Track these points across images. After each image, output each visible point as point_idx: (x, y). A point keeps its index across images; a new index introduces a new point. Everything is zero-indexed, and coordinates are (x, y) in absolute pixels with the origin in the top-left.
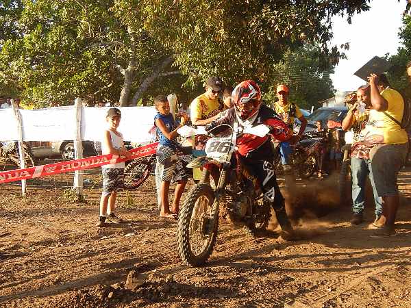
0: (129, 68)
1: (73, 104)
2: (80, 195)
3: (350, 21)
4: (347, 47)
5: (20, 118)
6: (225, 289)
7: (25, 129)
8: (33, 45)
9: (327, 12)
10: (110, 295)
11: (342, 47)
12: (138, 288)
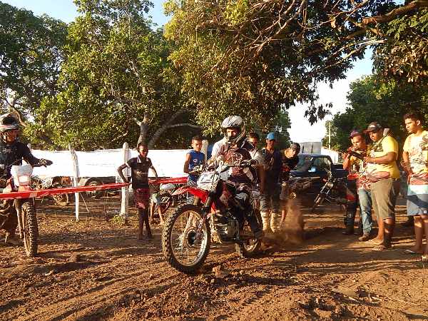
0: (145, 120)
1: (121, 147)
2: (126, 221)
3: (331, 86)
4: (331, 105)
5: (76, 158)
6: (282, 280)
7: (79, 167)
8: (66, 100)
9: (313, 79)
10: (212, 281)
11: (327, 105)
12: (225, 277)
